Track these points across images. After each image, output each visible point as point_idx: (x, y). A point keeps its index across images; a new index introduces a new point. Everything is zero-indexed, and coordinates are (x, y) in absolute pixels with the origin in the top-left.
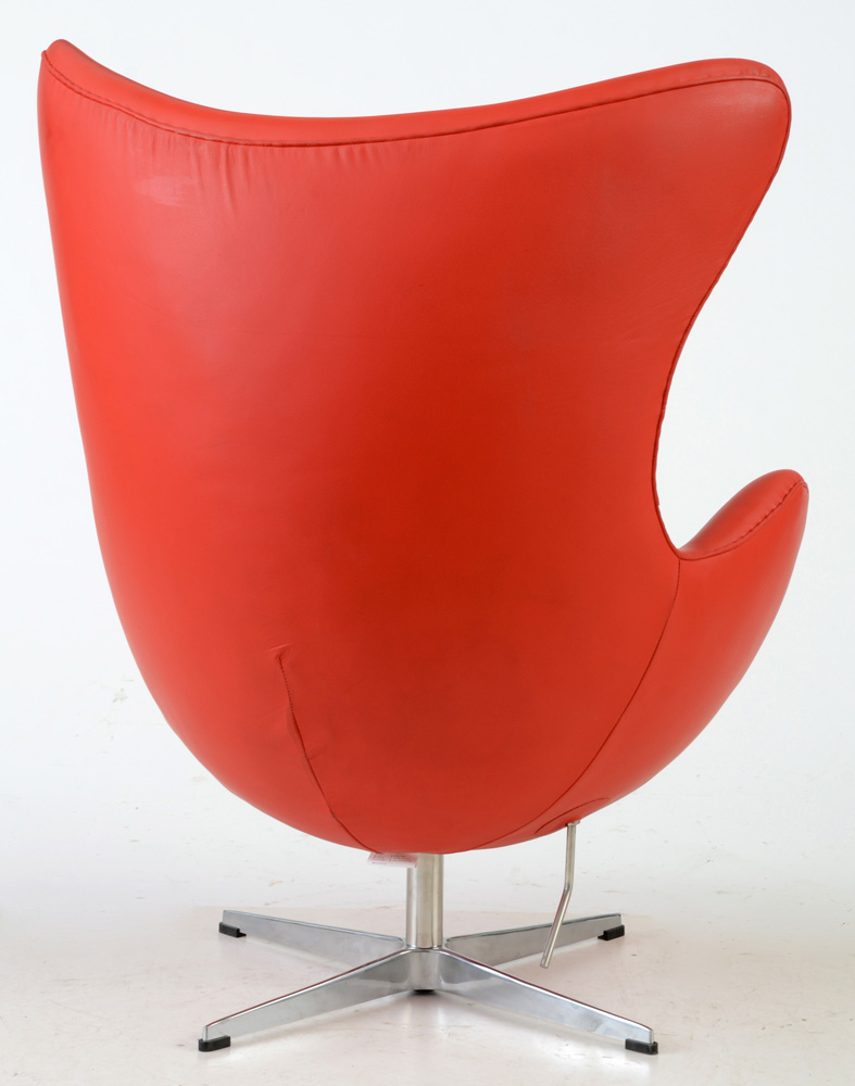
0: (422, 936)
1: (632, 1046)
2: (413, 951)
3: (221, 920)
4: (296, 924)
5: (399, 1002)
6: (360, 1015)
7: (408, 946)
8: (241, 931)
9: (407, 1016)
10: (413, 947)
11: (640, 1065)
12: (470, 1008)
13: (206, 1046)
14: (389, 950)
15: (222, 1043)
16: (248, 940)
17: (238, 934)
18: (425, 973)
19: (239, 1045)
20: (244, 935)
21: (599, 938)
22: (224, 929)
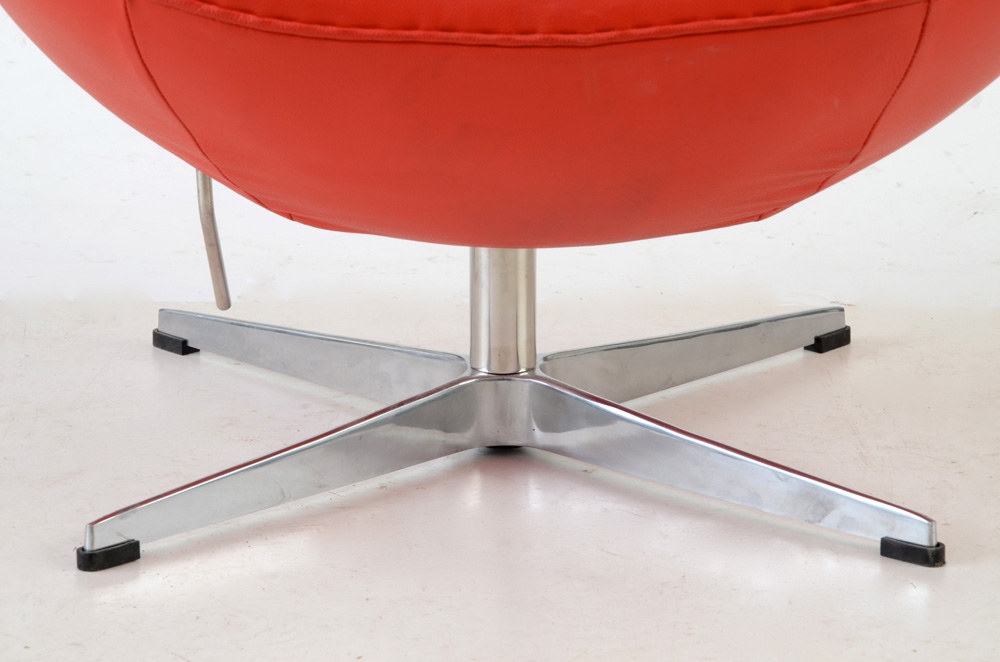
0: (501, 352)
1: (893, 550)
2: (483, 379)
3: (156, 326)
5: (461, 470)
6: (387, 495)
7: (475, 370)
8: (190, 345)
9: (474, 494)
10: (484, 370)
12: (587, 480)
13: (92, 561)
14: (441, 376)
15: (125, 554)
16: (204, 359)
17: (185, 348)
18: (504, 416)
19: (160, 557)
20: (195, 351)
21: (807, 348)
22: (161, 341)
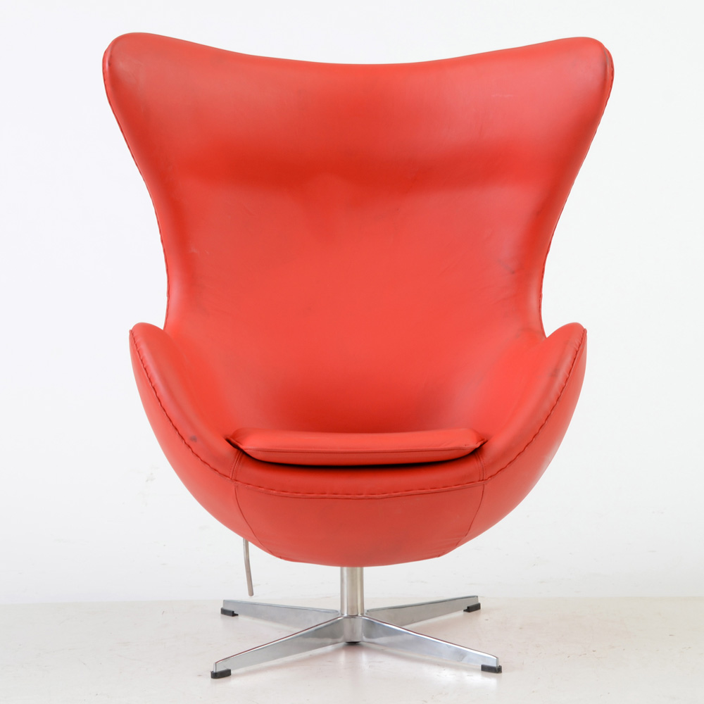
0: (352, 607)
1: (486, 669)
2: (345, 618)
3: (222, 606)
4: (270, 606)
5: (337, 650)
6: (312, 658)
7: (342, 614)
8: (235, 613)
9: (343, 658)
10: (346, 615)
11: (491, 680)
12: (383, 652)
13: (216, 675)
14: (330, 617)
15: (226, 674)
16: (241, 618)
17: (233, 614)
18: (353, 631)
19: (237, 675)
20: (237, 615)
21: (464, 611)
22: (224, 612)
